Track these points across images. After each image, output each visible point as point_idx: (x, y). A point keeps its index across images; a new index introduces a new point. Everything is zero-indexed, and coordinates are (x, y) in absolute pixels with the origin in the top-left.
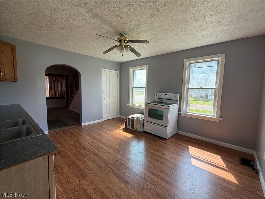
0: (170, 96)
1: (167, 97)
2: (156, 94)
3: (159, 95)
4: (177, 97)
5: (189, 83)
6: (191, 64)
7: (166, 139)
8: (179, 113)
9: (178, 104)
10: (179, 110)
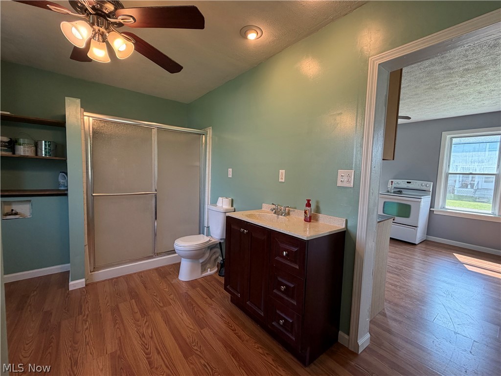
0: (416, 184)
1: (410, 186)
2: (392, 182)
3: (396, 183)
4: (430, 186)
5: (449, 166)
6: (454, 139)
7: (414, 244)
8: (431, 209)
9: (431, 196)
10: (432, 205)
